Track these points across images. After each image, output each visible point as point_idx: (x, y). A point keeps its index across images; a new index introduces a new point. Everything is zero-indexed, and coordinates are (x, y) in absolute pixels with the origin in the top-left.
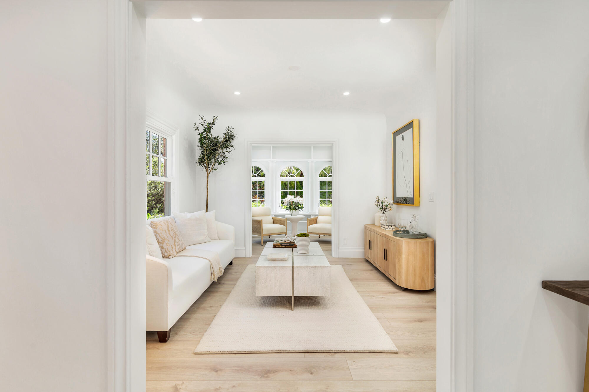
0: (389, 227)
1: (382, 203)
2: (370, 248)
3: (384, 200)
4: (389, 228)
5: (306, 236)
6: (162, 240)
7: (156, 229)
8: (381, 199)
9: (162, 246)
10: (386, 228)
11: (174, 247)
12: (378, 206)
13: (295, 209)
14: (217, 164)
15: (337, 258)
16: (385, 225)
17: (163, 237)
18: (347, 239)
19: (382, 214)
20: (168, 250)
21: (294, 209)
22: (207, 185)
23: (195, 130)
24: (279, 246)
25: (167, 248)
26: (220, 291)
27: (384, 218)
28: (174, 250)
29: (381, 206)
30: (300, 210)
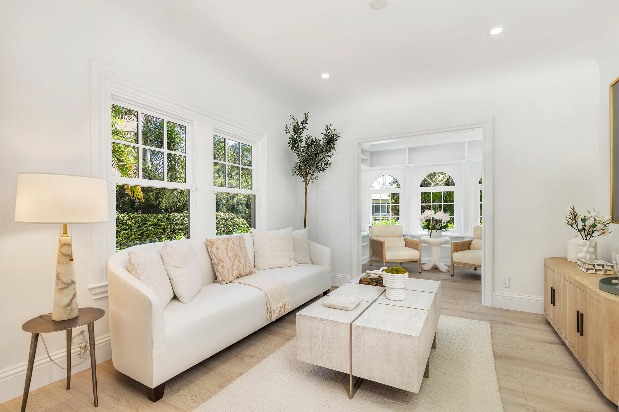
0: (597, 267)
1: (584, 220)
2: (553, 302)
3: (588, 215)
4: (597, 270)
5: (398, 273)
6: (217, 261)
7: (212, 248)
8: (581, 215)
9: (217, 268)
10: (588, 270)
11: (230, 270)
12: (574, 226)
13: (436, 228)
14: (317, 172)
15: (490, 308)
16: (585, 264)
17: (218, 258)
18: (509, 278)
19: (582, 242)
20: (223, 273)
21: (434, 228)
22: (306, 198)
23: (286, 133)
24: (367, 282)
25: (222, 271)
26: (283, 334)
27: (587, 250)
28: (230, 274)
29: (580, 227)
30: (444, 229)
